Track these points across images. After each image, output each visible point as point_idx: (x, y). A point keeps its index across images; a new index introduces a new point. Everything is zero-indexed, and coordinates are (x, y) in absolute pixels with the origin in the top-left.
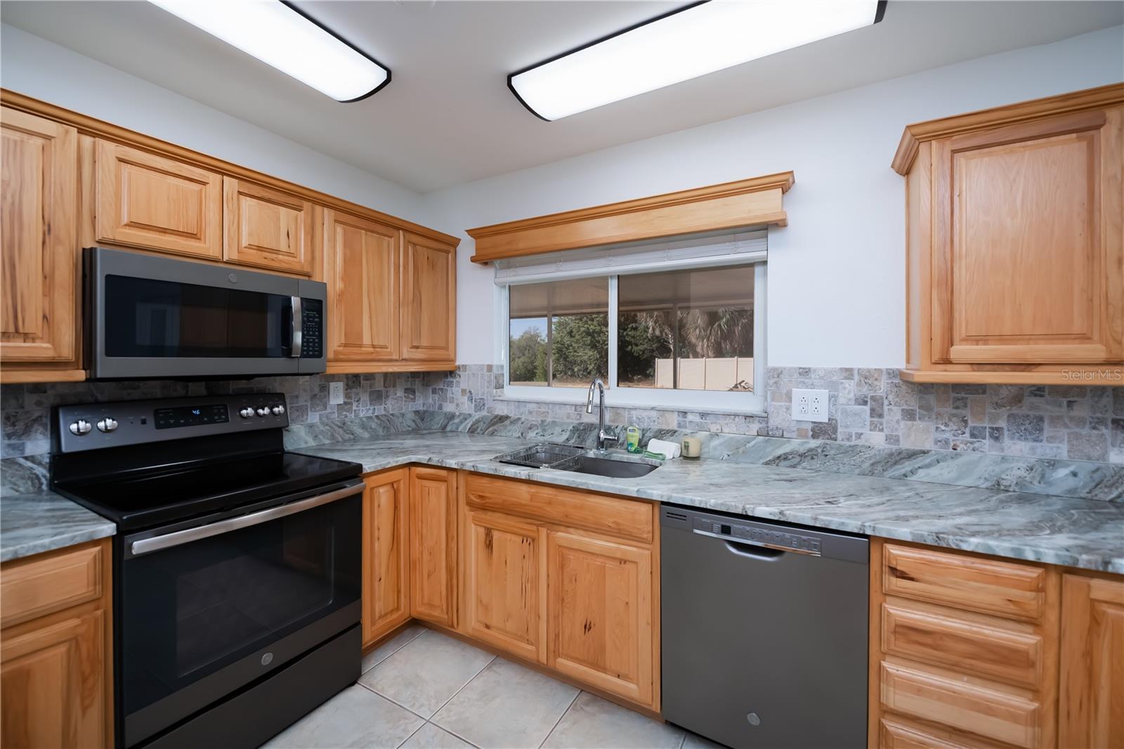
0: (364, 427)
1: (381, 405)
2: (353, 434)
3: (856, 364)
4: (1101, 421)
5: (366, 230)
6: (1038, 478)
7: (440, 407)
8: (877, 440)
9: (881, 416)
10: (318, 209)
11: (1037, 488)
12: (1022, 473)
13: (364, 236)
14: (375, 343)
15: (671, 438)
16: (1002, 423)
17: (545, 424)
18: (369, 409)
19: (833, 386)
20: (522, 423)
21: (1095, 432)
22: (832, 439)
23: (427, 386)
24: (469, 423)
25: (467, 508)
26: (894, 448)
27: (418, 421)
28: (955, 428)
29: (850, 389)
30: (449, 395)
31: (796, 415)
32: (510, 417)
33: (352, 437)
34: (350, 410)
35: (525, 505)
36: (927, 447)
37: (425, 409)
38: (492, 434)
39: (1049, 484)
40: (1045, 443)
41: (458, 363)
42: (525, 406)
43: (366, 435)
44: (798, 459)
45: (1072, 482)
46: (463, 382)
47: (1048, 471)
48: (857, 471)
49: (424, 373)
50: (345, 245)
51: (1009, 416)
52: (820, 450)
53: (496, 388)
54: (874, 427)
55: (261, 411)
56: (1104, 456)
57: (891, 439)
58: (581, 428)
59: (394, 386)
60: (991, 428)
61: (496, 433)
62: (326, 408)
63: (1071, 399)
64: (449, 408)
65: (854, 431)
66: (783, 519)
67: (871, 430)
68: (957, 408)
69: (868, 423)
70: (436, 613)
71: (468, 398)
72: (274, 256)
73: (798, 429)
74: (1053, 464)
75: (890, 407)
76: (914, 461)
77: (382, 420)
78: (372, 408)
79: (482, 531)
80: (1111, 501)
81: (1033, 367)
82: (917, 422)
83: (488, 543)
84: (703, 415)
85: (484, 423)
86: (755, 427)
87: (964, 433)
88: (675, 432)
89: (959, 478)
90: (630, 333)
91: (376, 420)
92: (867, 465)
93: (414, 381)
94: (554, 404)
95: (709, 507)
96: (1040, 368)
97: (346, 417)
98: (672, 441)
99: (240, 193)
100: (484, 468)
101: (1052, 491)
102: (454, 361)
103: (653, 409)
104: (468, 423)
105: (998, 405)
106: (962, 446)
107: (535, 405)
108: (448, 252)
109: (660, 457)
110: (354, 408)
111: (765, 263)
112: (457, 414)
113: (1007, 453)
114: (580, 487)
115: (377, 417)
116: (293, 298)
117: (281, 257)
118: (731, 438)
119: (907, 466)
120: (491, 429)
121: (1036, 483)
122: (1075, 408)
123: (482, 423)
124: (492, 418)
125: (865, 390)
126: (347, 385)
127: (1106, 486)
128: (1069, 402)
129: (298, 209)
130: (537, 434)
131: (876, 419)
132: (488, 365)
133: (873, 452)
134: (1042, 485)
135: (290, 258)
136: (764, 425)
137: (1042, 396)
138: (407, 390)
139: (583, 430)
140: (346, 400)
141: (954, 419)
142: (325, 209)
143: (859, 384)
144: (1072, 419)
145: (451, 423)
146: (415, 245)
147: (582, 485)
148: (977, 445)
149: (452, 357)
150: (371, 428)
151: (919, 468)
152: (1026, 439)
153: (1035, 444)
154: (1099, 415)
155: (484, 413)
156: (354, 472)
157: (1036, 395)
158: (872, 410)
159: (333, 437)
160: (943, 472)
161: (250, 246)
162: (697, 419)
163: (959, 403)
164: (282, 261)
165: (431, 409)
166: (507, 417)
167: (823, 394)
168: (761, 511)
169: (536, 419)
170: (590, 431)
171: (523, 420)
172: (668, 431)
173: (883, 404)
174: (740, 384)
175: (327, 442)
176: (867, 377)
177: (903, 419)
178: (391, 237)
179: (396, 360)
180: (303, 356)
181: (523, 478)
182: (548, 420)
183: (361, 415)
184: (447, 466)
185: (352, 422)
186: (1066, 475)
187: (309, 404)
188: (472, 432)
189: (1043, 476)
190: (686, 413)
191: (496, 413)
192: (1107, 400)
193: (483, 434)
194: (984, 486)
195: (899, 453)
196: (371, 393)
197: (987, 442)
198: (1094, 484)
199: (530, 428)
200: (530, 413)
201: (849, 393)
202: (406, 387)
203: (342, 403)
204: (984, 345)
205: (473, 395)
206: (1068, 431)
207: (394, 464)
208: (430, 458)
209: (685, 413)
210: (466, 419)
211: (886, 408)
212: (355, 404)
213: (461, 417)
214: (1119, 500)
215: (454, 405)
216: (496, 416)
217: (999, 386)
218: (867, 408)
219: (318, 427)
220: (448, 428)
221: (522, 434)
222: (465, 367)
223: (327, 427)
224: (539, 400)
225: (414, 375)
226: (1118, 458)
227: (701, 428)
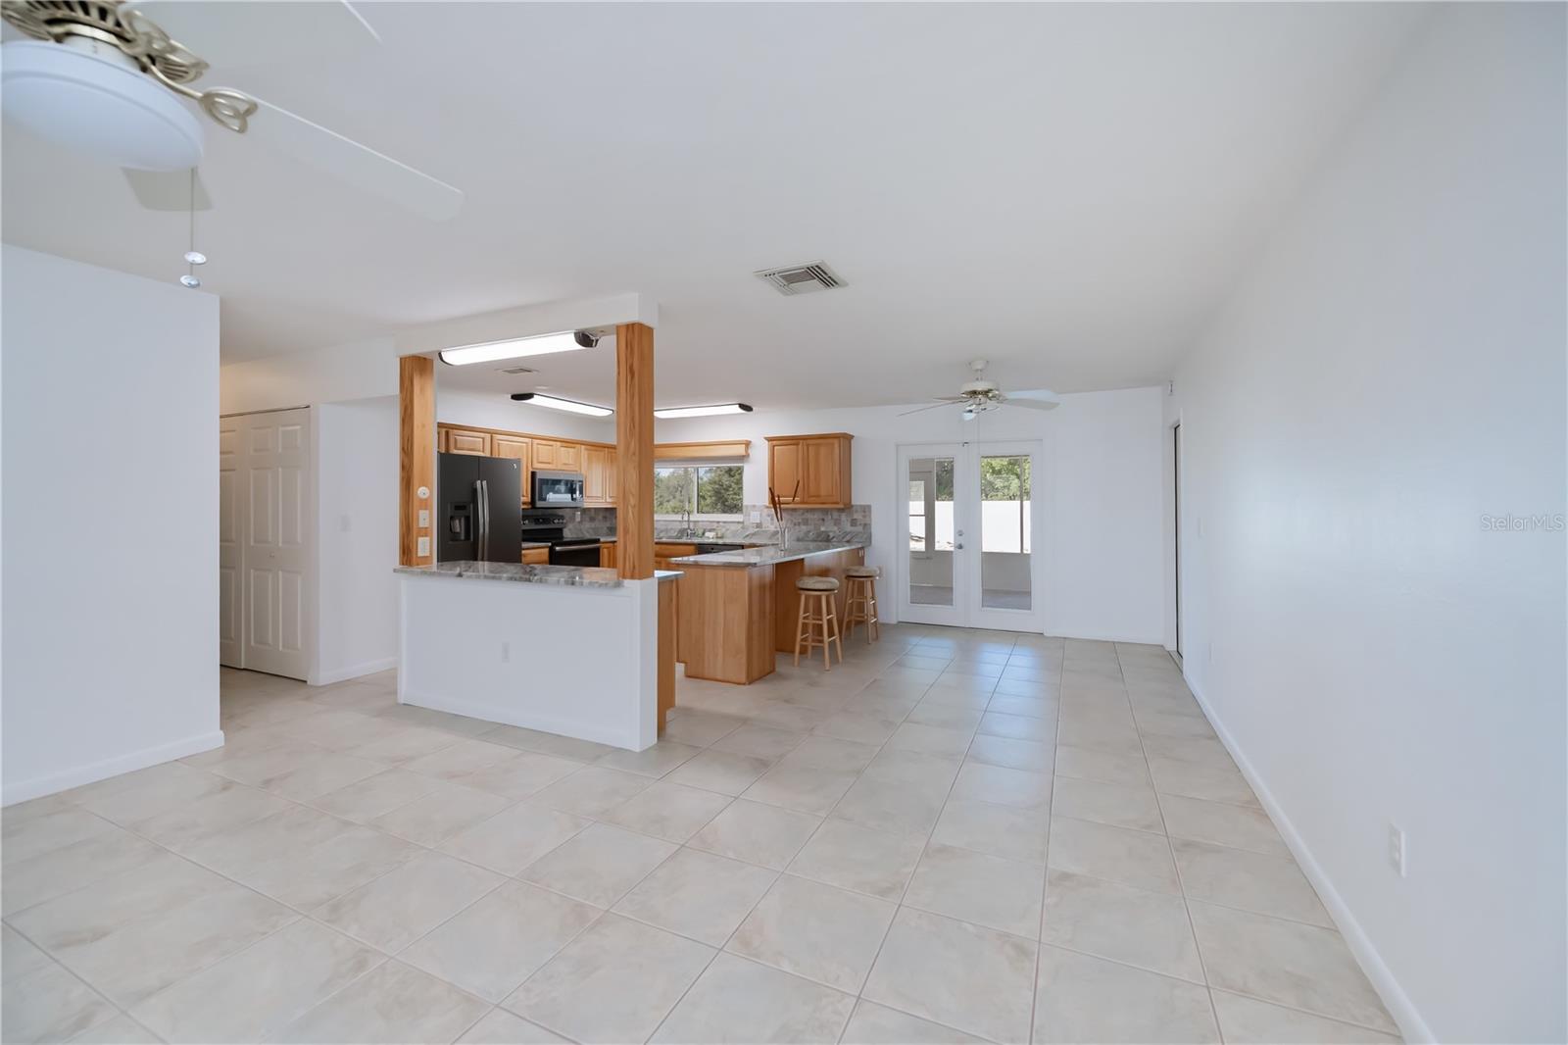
1: (593, 523)
5: (595, 451)
6: (806, 536)
10: (580, 446)
11: (806, 539)
14: (597, 495)
15: (713, 531)
18: (589, 524)
19: (760, 509)
21: (818, 522)
22: (761, 528)
31: (752, 521)
34: (582, 524)
39: (808, 537)
44: (752, 535)
50: (588, 458)
51: (802, 519)
52: (758, 532)
54: (772, 524)
58: (682, 530)
60: (798, 522)
62: (574, 523)
65: (766, 525)
69: (770, 523)
73: (752, 526)
84: (725, 522)
86: (741, 525)
88: (715, 529)
94: (672, 521)
97: (581, 527)
99: (559, 447)
103: (708, 521)
106: (792, 528)
107: (663, 522)
111: (743, 467)
113: (801, 529)
115: (592, 528)
125: (770, 512)
126: (582, 513)
127: (819, 537)
129: (575, 448)
130: (664, 534)
135: (573, 466)
138: (603, 517)
140: (581, 519)
141: (790, 520)
143: (768, 510)
144: (814, 518)
156: (597, 541)
158: (771, 518)
162: (723, 524)
167: (758, 513)
169: (663, 528)
172: (712, 529)
179: (605, 502)
182: (669, 528)
183: (586, 527)
185: (583, 529)
187: (569, 520)
196: (590, 517)
198: (817, 536)
199: (661, 532)
200: (661, 525)
202: (603, 515)
204: (780, 498)
209: (718, 522)
212: (584, 522)
219: (572, 530)
224: (665, 520)
225: (606, 509)
226: (823, 529)
227: (724, 527)
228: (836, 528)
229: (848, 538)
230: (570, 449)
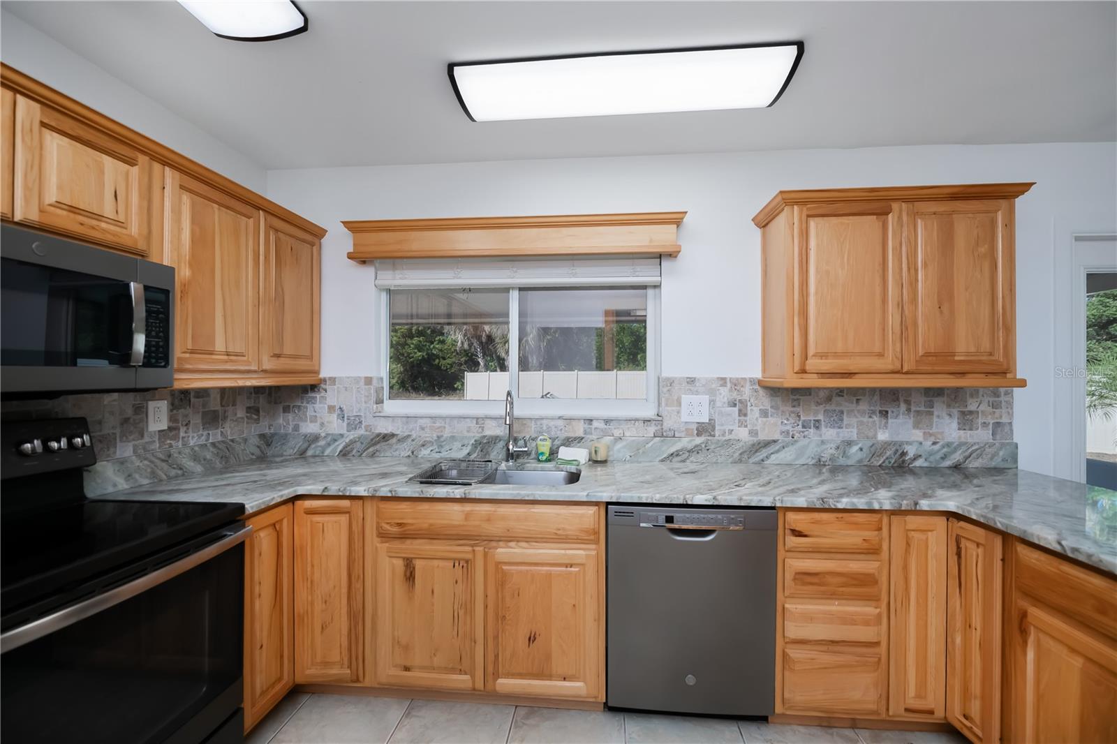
0: (195, 458)
1: (217, 428)
2: (181, 469)
3: (728, 375)
4: (874, 412)
5: (220, 205)
6: (841, 455)
7: (296, 428)
8: (743, 434)
9: (745, 415)
10: (157, 167)
11: (842, 461)
12: (833, 451)
13: (216, 211)
14: (231, 349)
15: (579, 445)
16: (820, 417)
17: (442, 439)
18: (202, 435)
19: (712, 392)
20: (413, 440)
21: (871, 420)
22: (711, 435)
23: (276, 403)
24: (340, 445)
25: (376, 540)
26: (755, 439)
27: (264, 447)
28: (793, 421)
29: (724, 394)
30: (310, 413)
31: (685, 417)
32: (397, 435)
33: (180, 472)
34: (176, 438)
35: (460, 526)
36: (775, 438)
37: (272, 431)
38: (373, 455)
39: (848, 457)
40: (844, 429)
41: (322, 375)
42: (416, 421)
43: (199, 469)
44: (687, 454)
45: (860, 455)
46: (331, 396)
47: (847, 449)
48: (731, 460)
49: (270, 388)
50: (194, 221)
51: (824, 411)
52: (703, 446)
53: (377, 404)
54: (742, 424)
55: (55, 445)
56: (875, 436)
57: (753, 433)
58: (485, 441)
59: (234, 404)
60: (814, 420)
61: (378, 454)
62: (142, 436)
63: (858, 398)
64: (309, 428)
65: (727, 428)
66: (716, 503)
67: (739, 427)
68: (794, 407)
69: (737, 421)
70: (334, 671)
71: (338, 415)
72: (94, 223)
73: (686, 429)
74: (849, 443)
75: (752, 407)
76: (769, 449)
77: (219, 449)
78: (205, 433)
79: (399, 563)
80: (880, 466)
81: (852, 375)
82: (770, 419)
83: (408, 574)
84: (607, 421)
85: (362, 443)
86: (652, 429)
87: (798, 425)
88: (582, 438)
89: (796, 459)
90: (437, 346)
91: (211, 449)
92: (737, 455)
93: (259, 397)
94: (452, 418)
95: (655, 502)
96: (857, 376)
97: (171, 446)
98: (579, 447)
99: (43, 124)
100: (406, 492)
101: (850, 462)
102: (317, 372)
103: (560, 418)
104: (338, 445)
105: (818, 404)
106: (797, 434)
107: (428, 421)
108: (312, 245)
109: (574, 462)
110: (182, 434)
111: (657, 286)
112: (323, 435)
113: (824, 438)
114: (527, 498)
115: (213, 444)
116: (132, 284)
117: (103, 225)
118: (634, 441)
119: (763, 454)
120: (371, 449)
121: (841, 457)
122: (860, 403)
123: (359, 444)
124: (372, 437)
125: (735, 395)
126: (172, 404)
127: (878, 456)
128: (858, 400)
129: (131, 162)
130: (432, 451)
131: (742, 418)
132: (366, 378)
133: (741, 444)
134: (844, 459)
135: (118, 229)
136: (659, 427)
137: (843, 396)
138: (249, 409)
139: (486, 443)
140: (171, 424)
141: (793, 415)
142: (167, 169)
143: (731, 390)
144: (858, 411)
145: (313, 446)
146: (277, 230)
147: (528, 496)
148: (806, 433)
149: (316, 368)
150: (205, 460)
151: (772, 453)
152: (834, 427)
153: (839, 430)
154: (872, 408)
155: (362, 432)
156: (234, 515)
157: (839, 396)
158: (740, 411)
159: (153, 474)
160: (786, 456)
161: (58, 205)
162: (601, 425)
163: (795, 403)
164: (105, 231)
165: (282, 431)
166: (393, 435)
167: (705, 399)
168: (699, 499)
169: (429, 435)
170: (495, 443)
171: (414, 437)
172: (575, 439)
173: (747, 405)
174: (546, 395)
175: (145, 482)
176: (736, 384)
177: (760, 417)
178: (249, 217)
179: (255, 372)
180: (145, 365)
181: (458, 497)
182: (445, 436)
183: (192, 443)
184: (353, 494)
185: (179, 453)
186: (857, 451)
187: (118, 431)
188: (345, 455)
189: (844, 453)
190: (591, 420)
191: (377, 432)
192: (876, 397)
193: (360, 456)
194: (811, 463)
195: (759, 443)
196: (205, 414)
197: (812, 430)
198: (871, 455)
199: (423, 446)
200: (423, 429)
201: (724, 397)
202: (248, 405)
203: (166, 428)
204: (826, 359)
205: (345, 412)
206: (857, 420)
207: (279, 500)
208: (326, 488)
210: (335, 440)
211: (749, 408)
212: (182, 430)
213: (329, 439)
214: (884, 465)
215: (318, 424)
216: (378, 435)
217: (819, 389)
218: (736, 409)
219: (132, 463)
220: (310, 453)
221: (413, 452)
222: (333, 380)
223: (146, 462)
224: (434, 415)
225: (258, 390)
226: (883, 436)
227: (605, 433)
228: (918, 435)
229: (957, 457)
230: (108, 161)
